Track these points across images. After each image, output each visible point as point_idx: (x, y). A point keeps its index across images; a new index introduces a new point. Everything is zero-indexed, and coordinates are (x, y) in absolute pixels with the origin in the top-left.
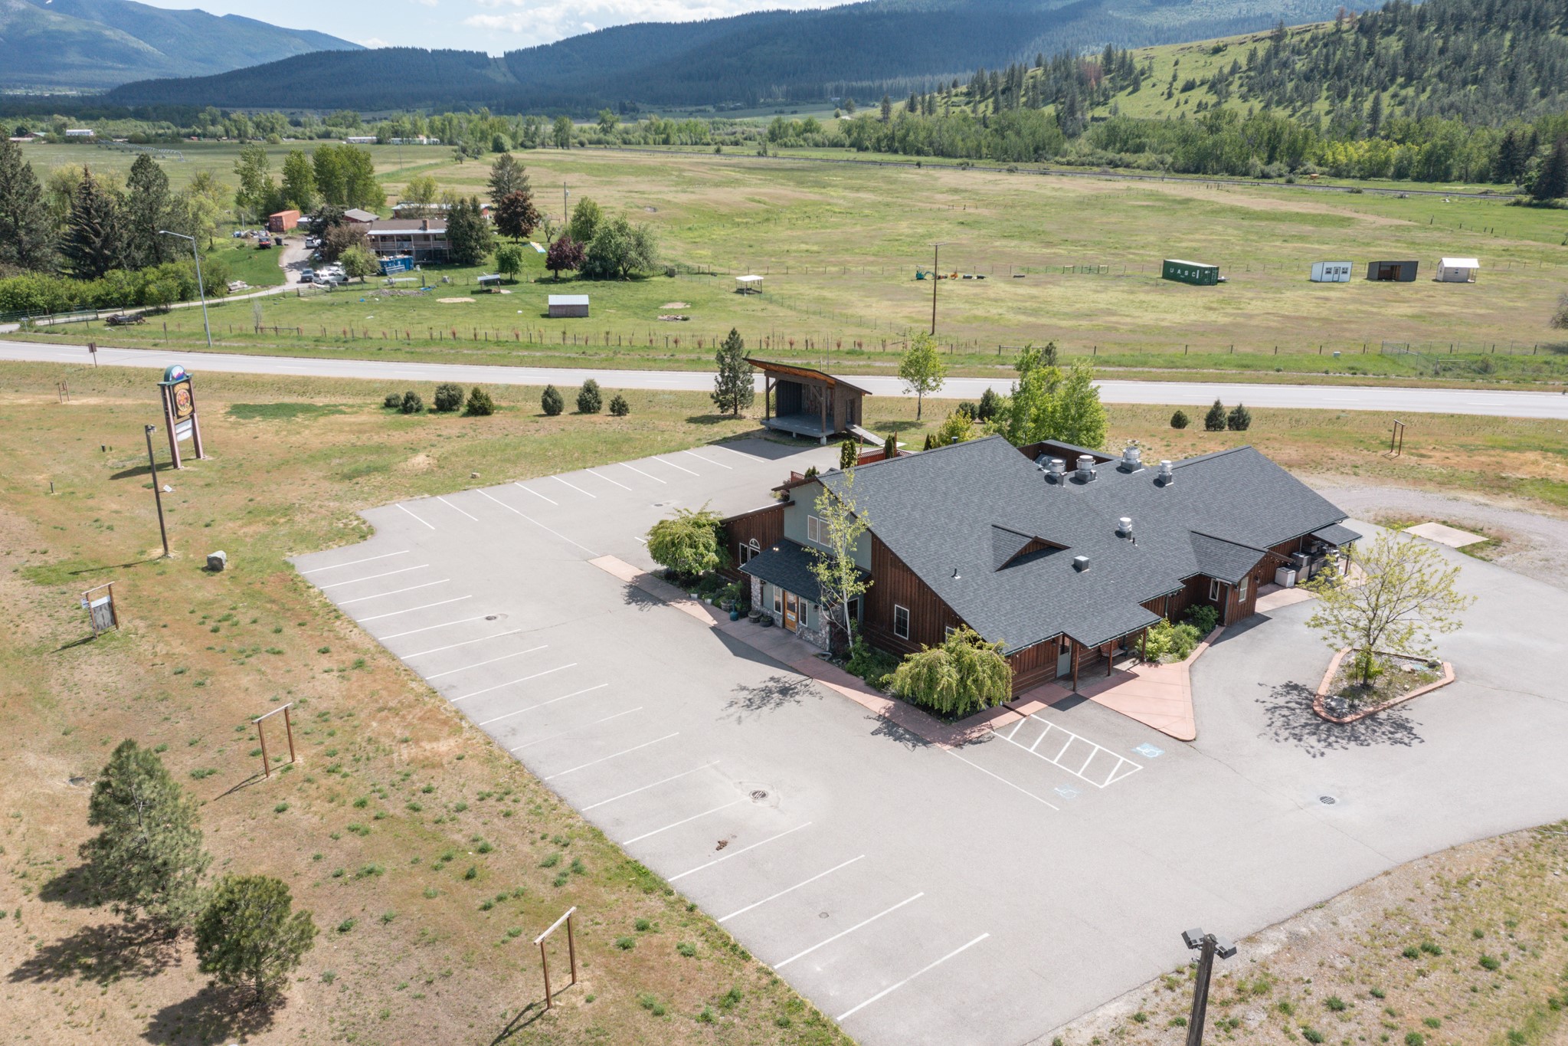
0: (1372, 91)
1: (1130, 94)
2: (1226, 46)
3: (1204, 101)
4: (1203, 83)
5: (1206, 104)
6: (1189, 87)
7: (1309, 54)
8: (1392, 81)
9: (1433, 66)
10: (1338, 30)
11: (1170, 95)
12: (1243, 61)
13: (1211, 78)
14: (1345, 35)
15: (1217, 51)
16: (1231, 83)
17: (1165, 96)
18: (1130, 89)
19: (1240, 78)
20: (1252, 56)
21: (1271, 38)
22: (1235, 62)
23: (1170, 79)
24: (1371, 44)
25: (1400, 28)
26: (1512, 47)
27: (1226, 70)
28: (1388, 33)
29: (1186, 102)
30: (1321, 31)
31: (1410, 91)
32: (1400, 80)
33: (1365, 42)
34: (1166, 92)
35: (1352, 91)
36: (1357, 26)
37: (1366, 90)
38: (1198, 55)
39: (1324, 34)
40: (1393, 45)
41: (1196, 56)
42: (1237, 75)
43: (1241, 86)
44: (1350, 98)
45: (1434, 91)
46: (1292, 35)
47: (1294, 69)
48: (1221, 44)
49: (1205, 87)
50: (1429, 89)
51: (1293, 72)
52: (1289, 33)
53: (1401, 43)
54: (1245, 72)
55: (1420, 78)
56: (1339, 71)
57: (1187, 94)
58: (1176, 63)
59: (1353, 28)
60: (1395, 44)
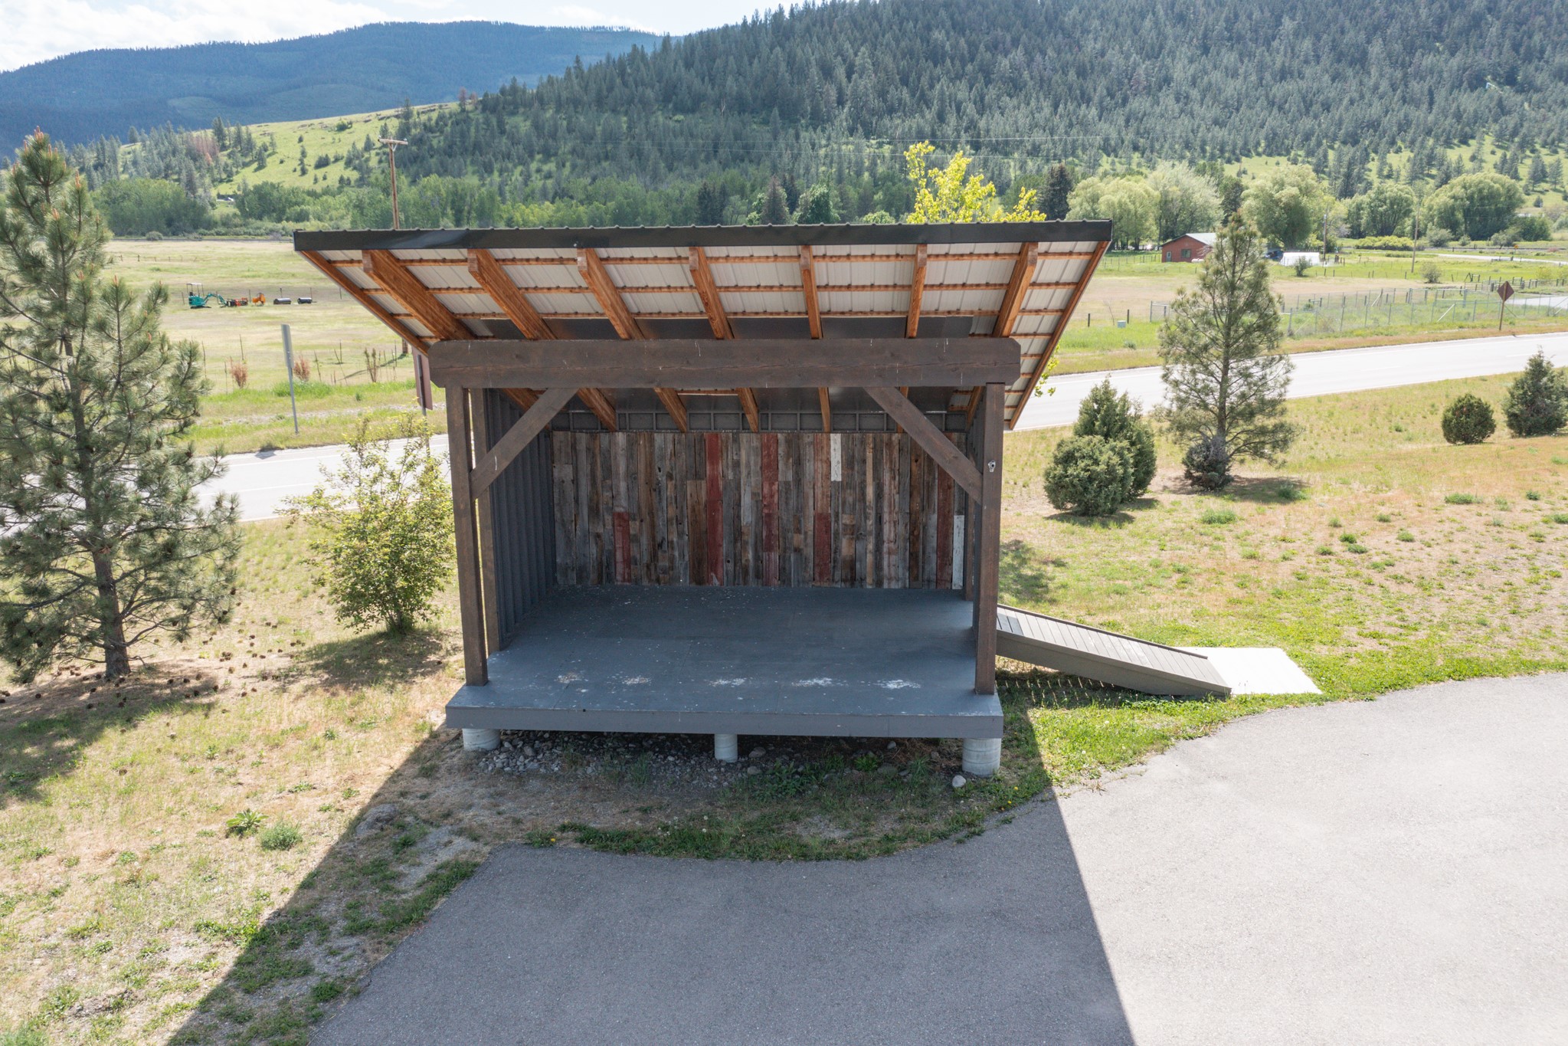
0: (515, 166)
1: (256, 170)
2: (351, 123)
3: (345, 177)
4: (337, 160)
5: (348, 179)
6: (323, 163)
7: (442, 132)
8: (531, 156)
9: (565, 143)
10: (463, 110)
11: (304, 172)
12: (375, 137)
13: (345, 154)
14: (471, 115)
15: (342, 128)
16: (368, 160)
17: (299, 172)
18: (255, 165)
19: (377, 154)
20: (384, 132)
21: (397, 117)
22: (368, 139)
23: (299, 156)
24: (501, 124)
25: (521, 110)
26: (629, 128)
27: (360, 146)
28: (513, 113)
29: (325, 178)
30: (447, 111)
31: (551, 166)
32: (538, 157)
33: (494, 121)
34: (299, 168)
35: (497, 166)
36: (480, 107)
37: (510, 165)
38: (323, 132)
39: (450, 113)
40: (521, 124)
41: (321, 133)
42: (373, 152)
43: (380, 162)
44: (496, 174)
45: (574, 167)
46: (418, 114)
47: (431, 145)
48: (345, 122)
49: (341, 164)
50: (568, 164)
51: (431, 147)
52: (415, 113)
53: (528, 123)
54: (380, 148)
55: (556, 154)
56: (477, 146)
57: (323, 170)
58: (301, 140)
59: (476, 108)
60: (522, 124)
